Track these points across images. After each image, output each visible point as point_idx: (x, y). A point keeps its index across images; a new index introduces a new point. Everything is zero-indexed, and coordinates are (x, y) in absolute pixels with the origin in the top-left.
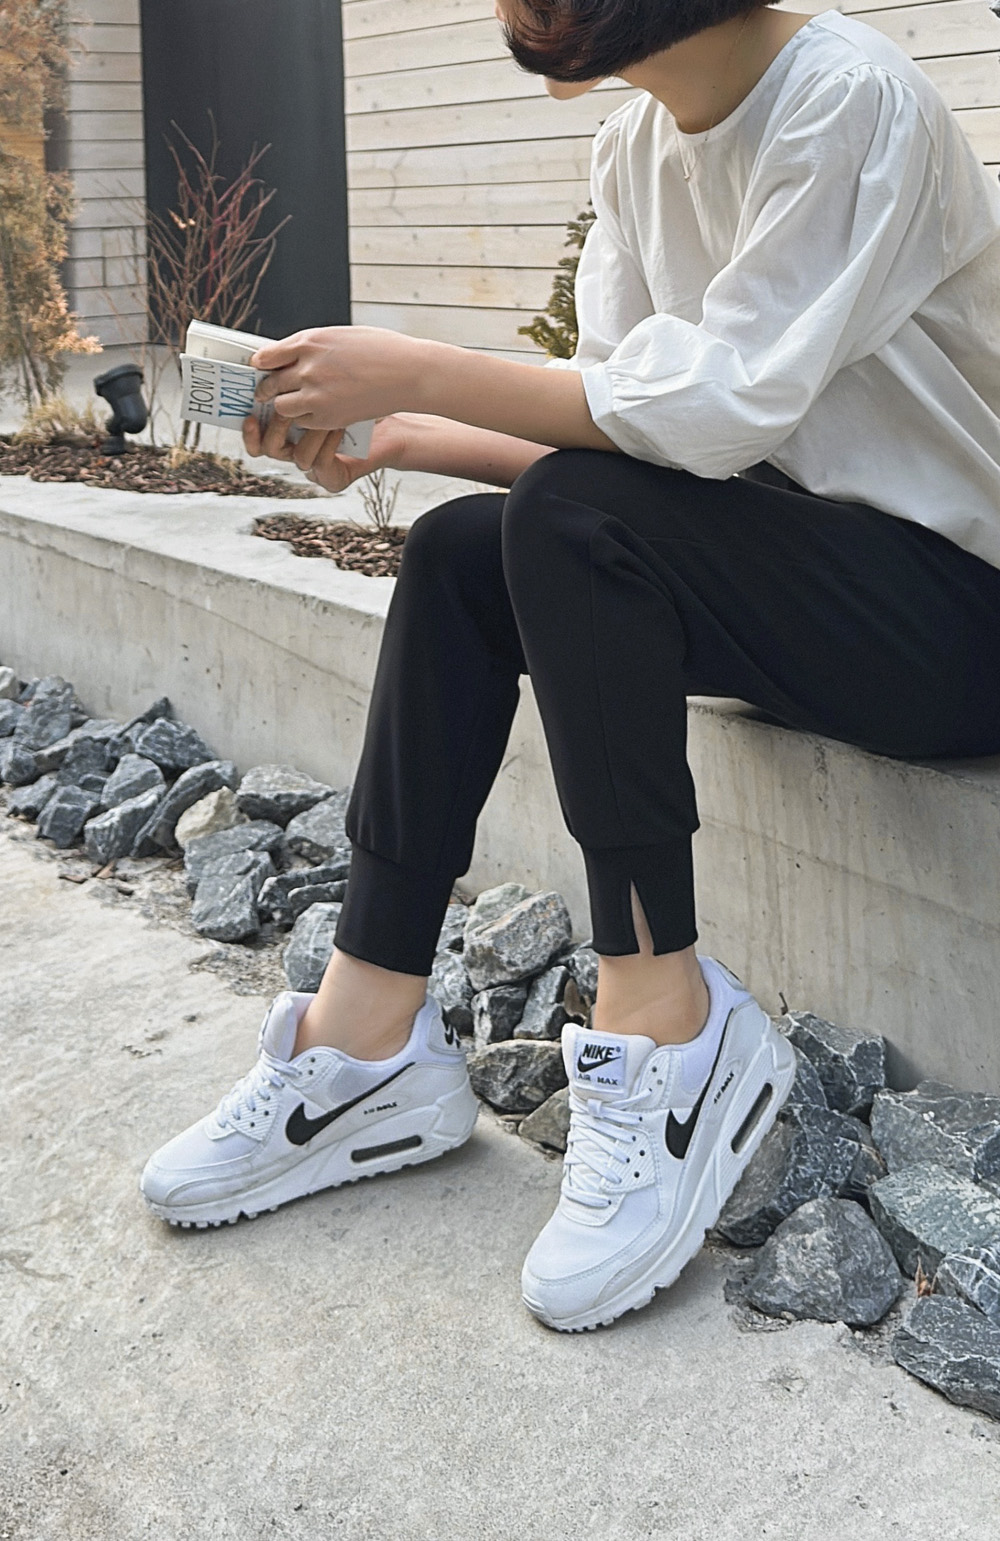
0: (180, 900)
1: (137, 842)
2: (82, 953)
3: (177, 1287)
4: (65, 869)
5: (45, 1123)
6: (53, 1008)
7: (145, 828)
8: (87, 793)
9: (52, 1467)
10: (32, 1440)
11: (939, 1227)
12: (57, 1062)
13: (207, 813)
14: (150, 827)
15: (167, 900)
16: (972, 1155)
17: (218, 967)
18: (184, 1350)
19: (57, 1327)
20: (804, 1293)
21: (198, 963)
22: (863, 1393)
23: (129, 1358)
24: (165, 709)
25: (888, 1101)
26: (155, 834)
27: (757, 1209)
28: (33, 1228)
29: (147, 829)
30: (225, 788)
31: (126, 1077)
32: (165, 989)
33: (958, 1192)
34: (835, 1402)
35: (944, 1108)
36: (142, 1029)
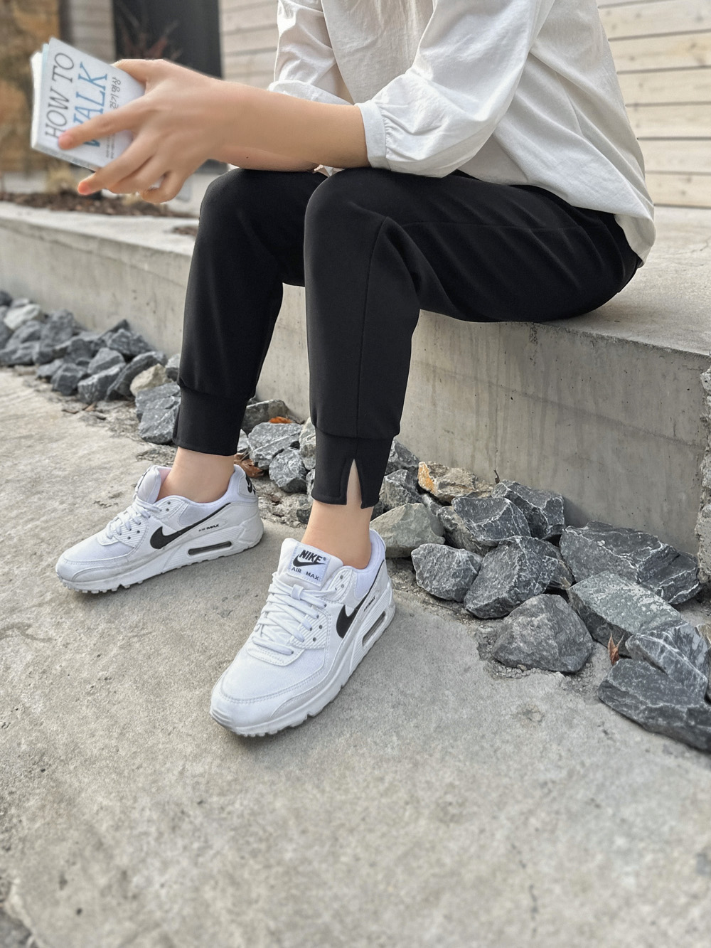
0: (133, 423)
1: (108, 392)
2: (74, 450)
3: (121, 647)
4: (66, 406)
5: (44, 545)
6: (54, 480)
7: (113, 385)
8: (80, 368)
9: (35, 766)
10: (24, 747)
11: (620, 613)
12: (54, 510)
13: (148, 377)
14: (116, 385)
15: (126, 422)
16: (638, 568)
17: (154, 457)
18: (125, 688)
19: (44, 672)
20: (533, 654)
21: (142, 456)
22: (583, 722)
23: (89, 694)
24: (125, 325)
25: (573, 534)
26: (119, 388)
27: (494, 598)
28: (34, 609)
29: (114, 386)
30: (159, 365)
31: (96, 519)
32: (121, 469)
33: (630, 590)
34: (565, 729)
35: (611, 538)
36: (107, 492)
